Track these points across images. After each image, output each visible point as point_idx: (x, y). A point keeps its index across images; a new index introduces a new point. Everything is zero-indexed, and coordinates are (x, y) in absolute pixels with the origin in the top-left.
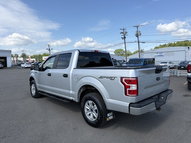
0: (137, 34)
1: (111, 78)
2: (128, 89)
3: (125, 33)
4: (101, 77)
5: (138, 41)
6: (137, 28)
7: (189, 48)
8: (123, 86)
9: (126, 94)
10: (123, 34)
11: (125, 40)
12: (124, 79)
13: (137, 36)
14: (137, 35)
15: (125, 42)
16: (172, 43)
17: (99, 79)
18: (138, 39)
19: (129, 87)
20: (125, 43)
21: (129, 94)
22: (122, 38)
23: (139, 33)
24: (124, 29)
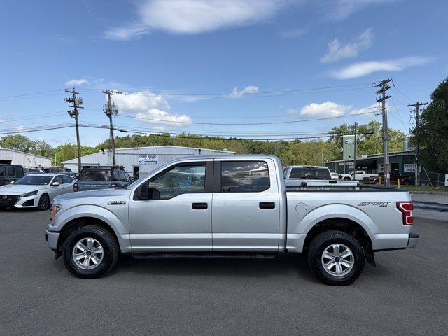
0: (109, 110)
1: (382, 205)
2: (407, 217)
3: (77, 103)
4: (363, 204)
5: (111, 126)
6: (110, 98)
7: (200, 150)
8: (401, 213)
9: (405, 223)
10: (72, 104)
11: (76, 118)
12: (401, 205)
13: (108, 115)
14: (109, 113)
15: (77, 123)
16: (140, 136)
17: (360, 207)
18: (111, 121)
19: (409, 214)
20: (77, 126)
21: (408, 222)
22: (69, 112)
23: (113, 109)
24: (74, 92)
